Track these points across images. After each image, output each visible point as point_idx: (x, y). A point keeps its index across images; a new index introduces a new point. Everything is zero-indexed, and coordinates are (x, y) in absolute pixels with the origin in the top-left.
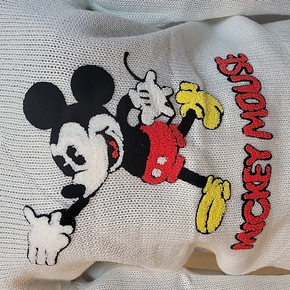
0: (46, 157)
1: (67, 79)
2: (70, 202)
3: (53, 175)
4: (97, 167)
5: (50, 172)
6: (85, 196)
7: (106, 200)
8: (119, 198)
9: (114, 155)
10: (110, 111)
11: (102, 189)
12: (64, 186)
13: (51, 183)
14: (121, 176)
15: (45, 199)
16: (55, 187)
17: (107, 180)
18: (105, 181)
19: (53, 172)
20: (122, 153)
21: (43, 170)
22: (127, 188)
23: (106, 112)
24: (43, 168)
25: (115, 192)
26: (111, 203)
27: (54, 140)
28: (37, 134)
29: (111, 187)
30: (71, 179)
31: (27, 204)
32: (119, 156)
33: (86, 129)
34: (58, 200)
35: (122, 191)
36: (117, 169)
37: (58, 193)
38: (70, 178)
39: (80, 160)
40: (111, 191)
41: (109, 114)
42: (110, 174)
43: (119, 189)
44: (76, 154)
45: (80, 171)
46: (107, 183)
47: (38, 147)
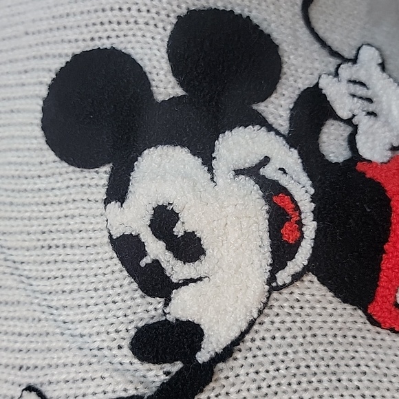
0: (91, 242)
1: (158, 37)
2: (156, 375)
3: (111, 292)
4: (236, 271)
5: (100, 286)
6: (202, 357)
7: (263, 375)
8: (303, 369)
9: (287, 234)
10: (271, 120)
11: (253, 340)
12: (141, 324)
13: (102, 315)
14: (308, 301)
15: (81, 364)
16: (111, 329)
17: (266, 311)
18: (260, 312)
19: (109, 285)
20: (310, 228)
21: (83, 279)
22: (325, 340)
23: (262, 122)
24: (84, 273)
25: (289, 351)
26: (279, 384)
27: (117, 191)
28: (72, 183)
29: (278, 335)
30: (160, 305)
31: (32, 382)
32: (302, 237)
33: (208, 161)
34: (119, 367)
35: (310, 349)
36: (297, 277)
37: (120, 347)
38: (158, 302)
39: (189, 249)
40: (279, 346)
41: (270, 128)
42: (275, 295)
43: (300, 340)
44: (178, 230)
45: (187, 282)
46: (266, 320)
47: (73, 217)
